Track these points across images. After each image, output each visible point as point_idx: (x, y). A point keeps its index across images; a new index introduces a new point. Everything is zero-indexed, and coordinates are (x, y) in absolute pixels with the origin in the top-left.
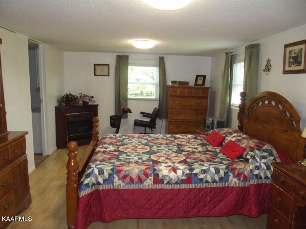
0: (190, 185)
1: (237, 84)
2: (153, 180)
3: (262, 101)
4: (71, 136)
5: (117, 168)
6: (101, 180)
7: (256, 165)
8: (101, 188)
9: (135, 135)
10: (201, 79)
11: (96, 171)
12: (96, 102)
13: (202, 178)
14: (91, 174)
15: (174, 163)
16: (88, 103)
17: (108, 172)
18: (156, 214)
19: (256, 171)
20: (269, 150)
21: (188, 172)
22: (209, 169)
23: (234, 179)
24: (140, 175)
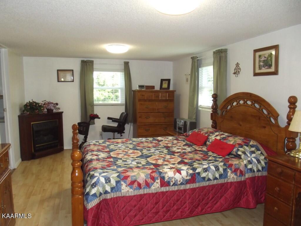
0: (194, 184)
1: (203, 86)
2: (159, 183)
3: (237, 101)
4: (37, 146)
5: (123, 174)
6: (108, 188)
7: (248, 160)
8: (109, 196)
9: (118, 141)
10: (165, 83)
11: (102, 180)
12: (61, 109)
13: (204, 176)
14: (97, 183)
15: (174, 164)
16: (53, 110)
17: (115, 180)
18: (164, 216)
19: (250, 165)
20: (255, 145)
21: (191, 172)
22: (209, 167)
23: (232, 174)
24: (147, 180)
